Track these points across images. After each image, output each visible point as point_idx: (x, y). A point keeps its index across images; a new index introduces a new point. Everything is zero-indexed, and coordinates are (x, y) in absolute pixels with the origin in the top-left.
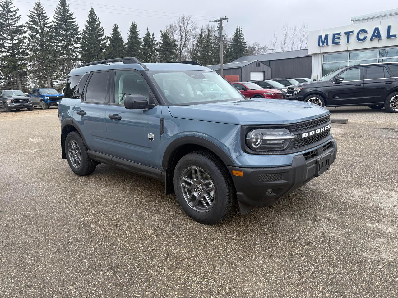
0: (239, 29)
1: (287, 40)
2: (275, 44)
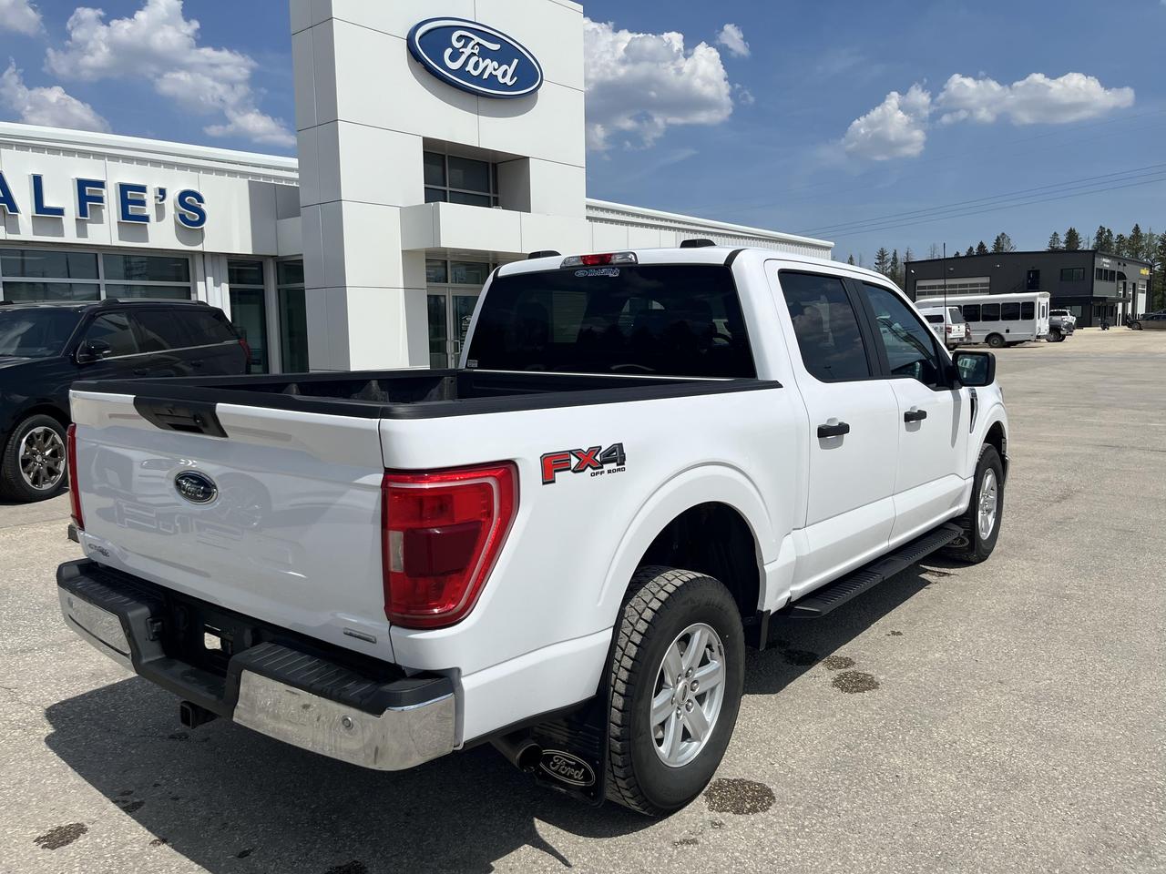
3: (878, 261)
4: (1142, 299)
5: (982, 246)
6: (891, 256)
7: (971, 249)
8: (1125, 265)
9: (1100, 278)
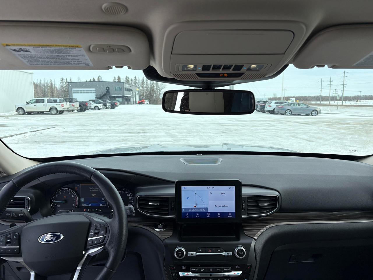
3: (61, 82)
4: (137, 97)
5: (94, 79)
6: (65, 80)
7: (91, 80)
8: (132, 87)
9: (126, 90)
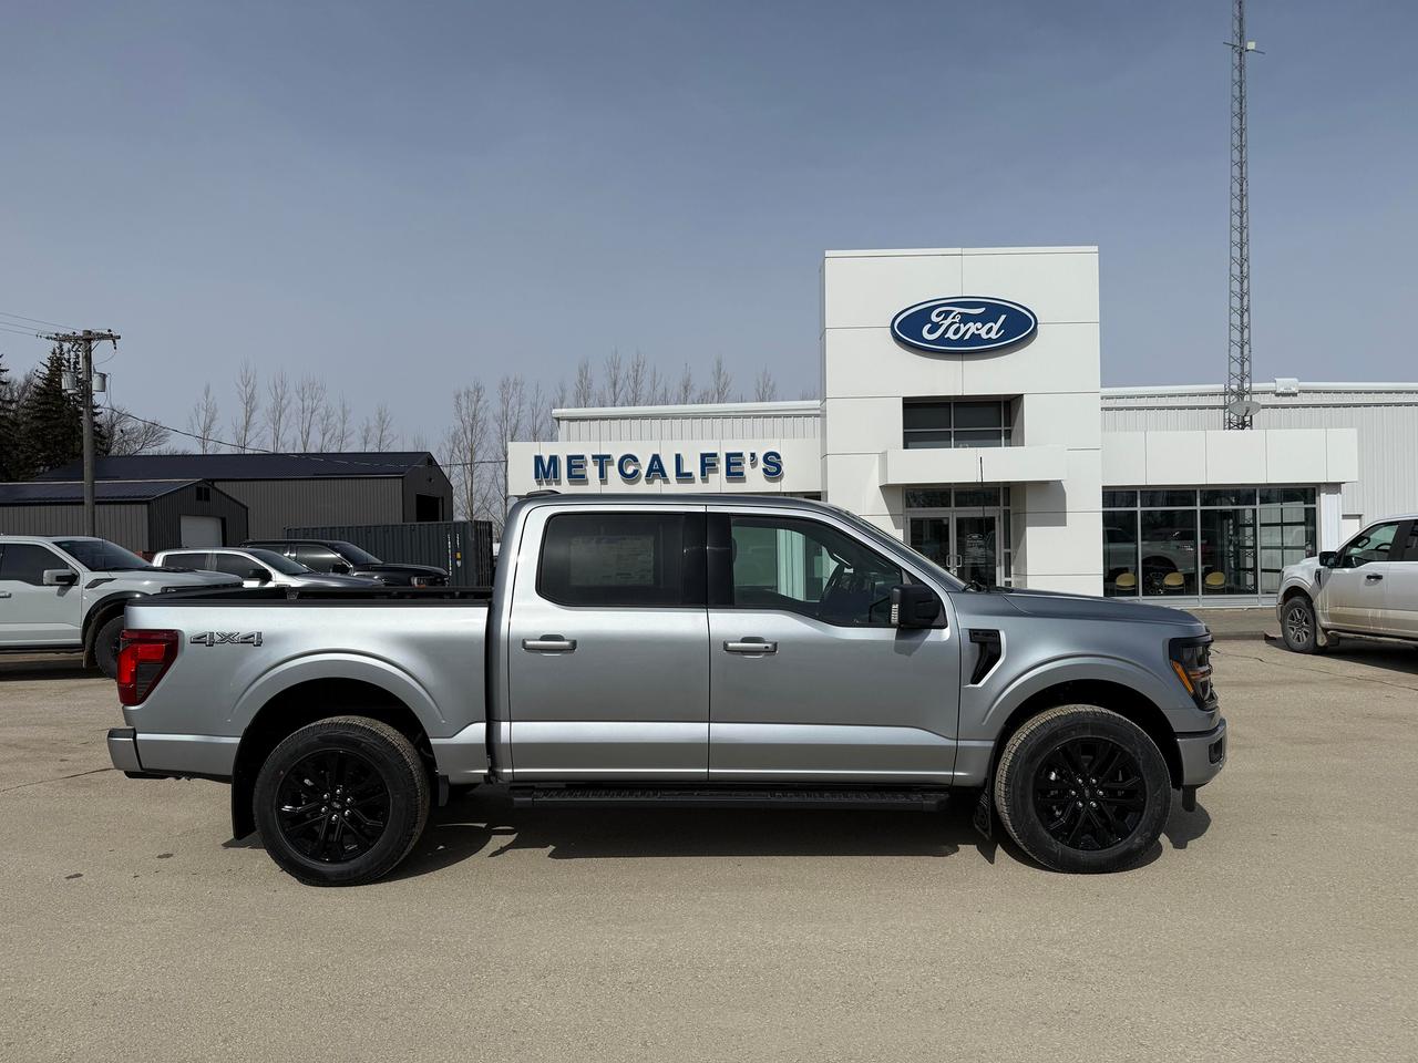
0: (66, 356)
1: (255, 417)
2: (211, 421)
